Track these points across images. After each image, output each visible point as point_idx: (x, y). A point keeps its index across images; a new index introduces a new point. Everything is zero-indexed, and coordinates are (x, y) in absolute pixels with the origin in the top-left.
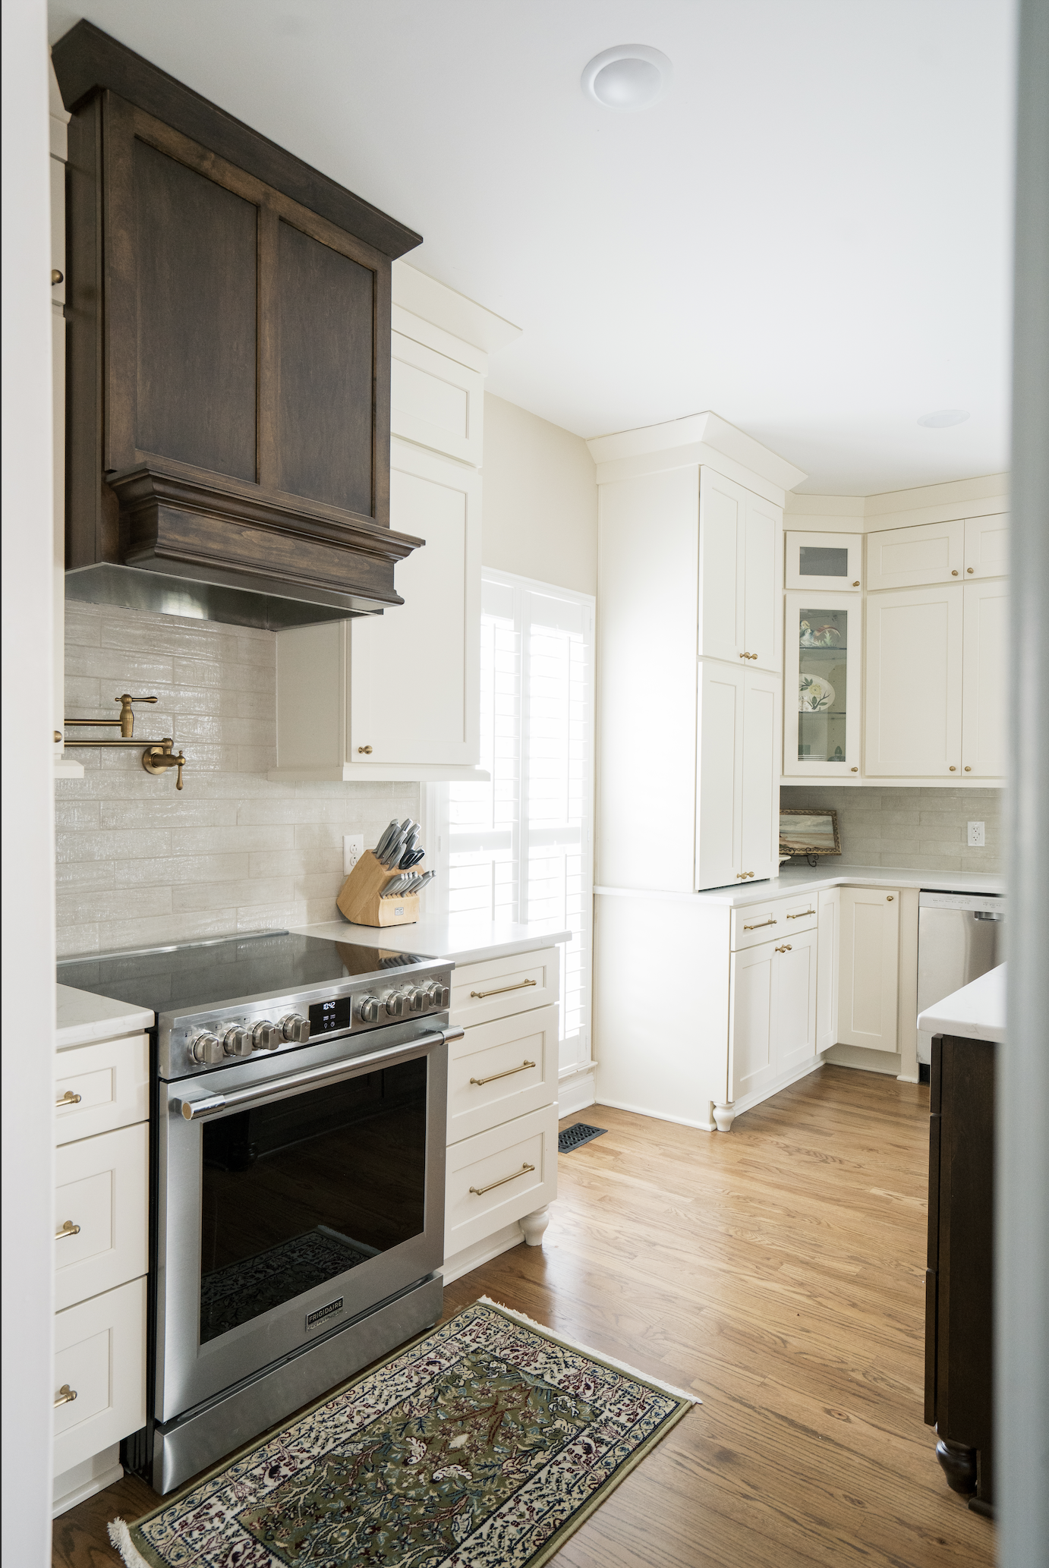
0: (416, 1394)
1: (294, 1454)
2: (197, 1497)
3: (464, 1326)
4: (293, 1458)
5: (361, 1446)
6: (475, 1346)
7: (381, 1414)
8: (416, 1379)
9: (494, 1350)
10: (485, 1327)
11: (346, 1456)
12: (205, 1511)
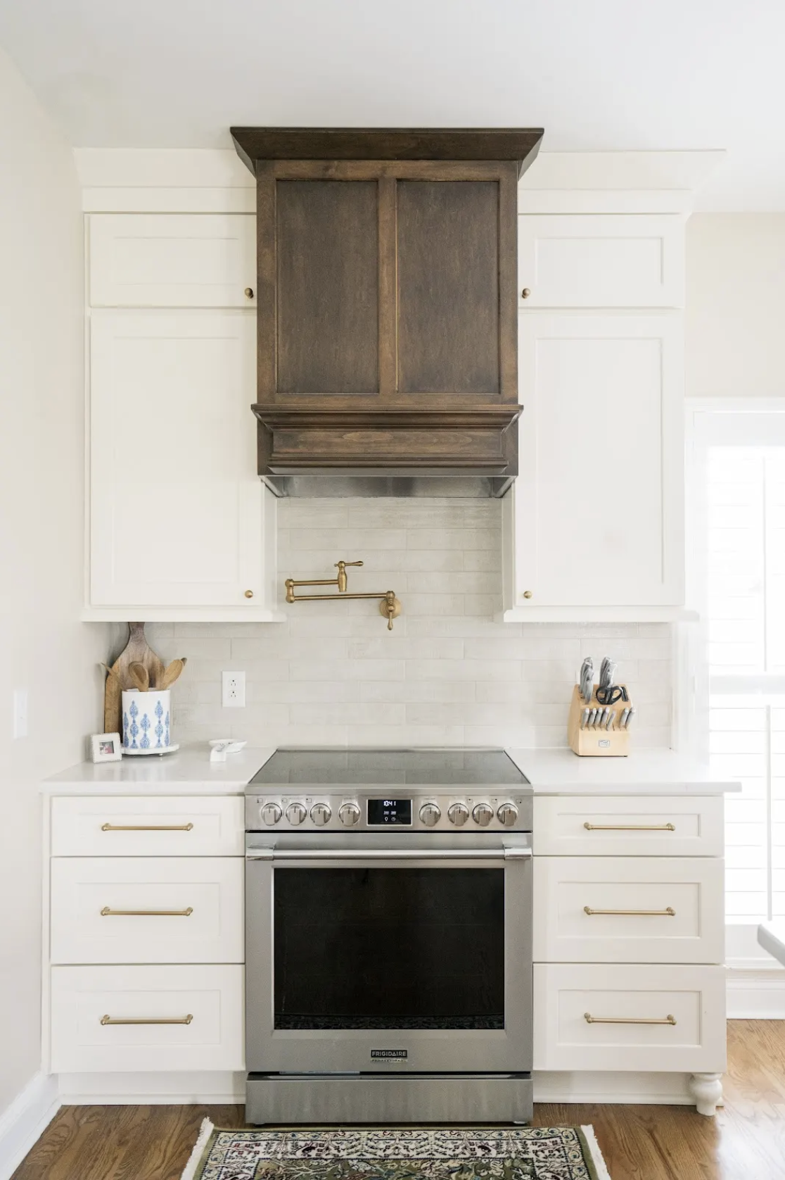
0: (444, 1161)
1: (330, 1147)
2: (260, 1136)
3: (543, 1137)
4: (327, 1149)
5: (368, 1168)
6: (531, 1155)
7: (408, 1158)
8: (457, 1151)
9: (540, 1167)
10: (558, 1147)
11: (353, 1168)
12: (254, 1146)
